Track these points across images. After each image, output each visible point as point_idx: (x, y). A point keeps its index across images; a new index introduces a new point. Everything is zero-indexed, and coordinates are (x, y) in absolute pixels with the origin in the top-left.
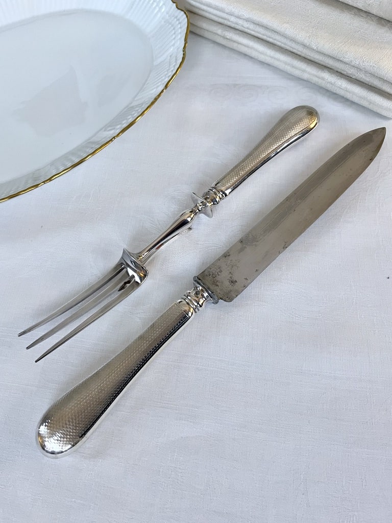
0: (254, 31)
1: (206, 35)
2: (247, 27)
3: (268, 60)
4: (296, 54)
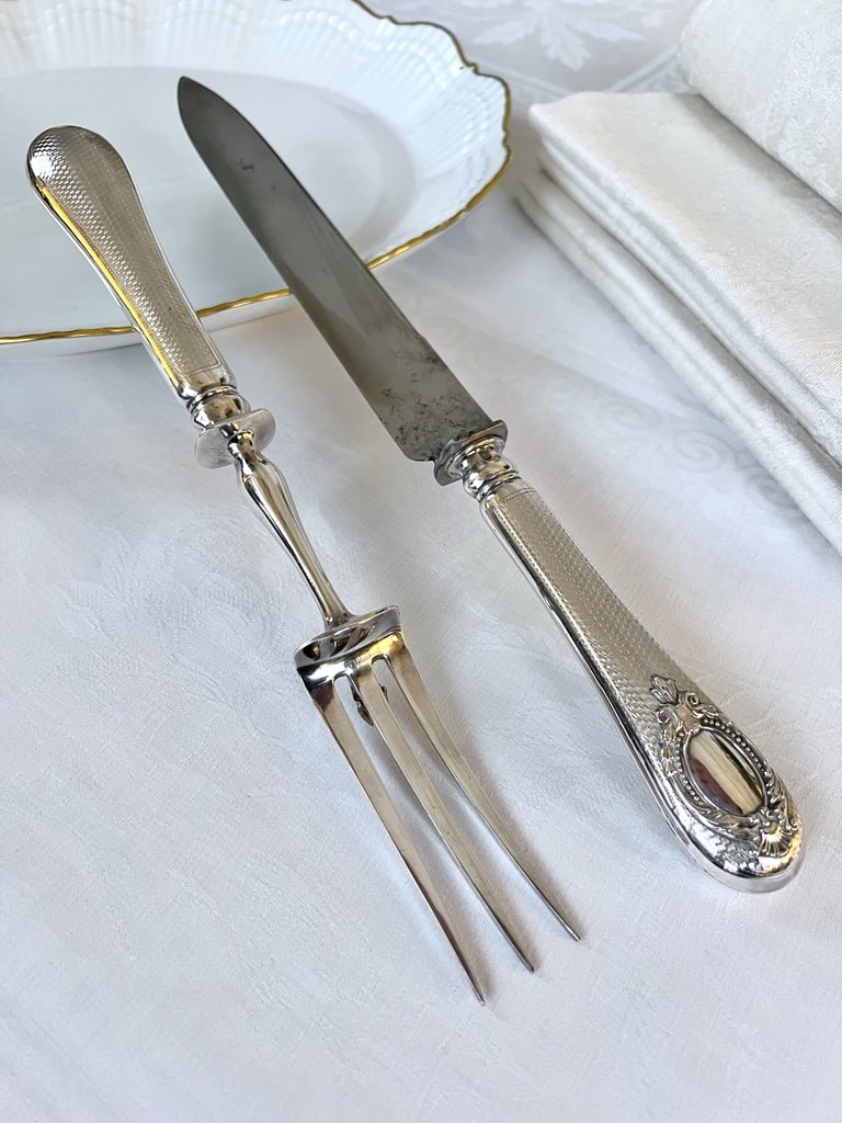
0: (647, 251)
1: (554, 232)
2: (635, 234)
3: (654, 334)
4: (722, 345)
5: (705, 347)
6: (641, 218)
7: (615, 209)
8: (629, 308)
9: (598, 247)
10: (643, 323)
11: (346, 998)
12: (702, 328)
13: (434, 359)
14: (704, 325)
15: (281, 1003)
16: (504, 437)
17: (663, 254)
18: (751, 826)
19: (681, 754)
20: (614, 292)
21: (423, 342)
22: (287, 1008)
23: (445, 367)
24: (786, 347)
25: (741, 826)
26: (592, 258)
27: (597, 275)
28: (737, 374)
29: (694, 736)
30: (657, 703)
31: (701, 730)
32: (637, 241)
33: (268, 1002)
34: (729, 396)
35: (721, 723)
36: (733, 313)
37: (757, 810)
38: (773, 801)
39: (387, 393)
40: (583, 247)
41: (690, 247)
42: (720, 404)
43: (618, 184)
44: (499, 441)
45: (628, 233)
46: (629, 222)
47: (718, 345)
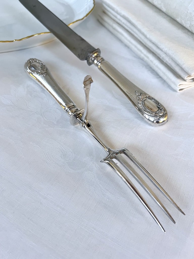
7: (119, 17)
8: (123, 39)
9: (115, 26)
10: (126, 42)
13: (83, 40)
16: (100, 52)
17: (129, 24)
18: (157, 113)
19: (143, 104)
20: (119, 36)
21: (80, 37)
23: (85, 41)
24: (154, 39)
25: (155, 114)
26: (114, 29)
27: (115, 33)
29: (145, 100)
30: (137, 96)
31: (146, 99)
32: (124, 23)
34: (144, 53)
35: (150, 97)
36: (143, 34)
37: (158, 110)
38: (161, 108)
39: (74, 48)
40: (112, 27)
41: (134, 21)
44: (99, 53)
46: (122, 19)
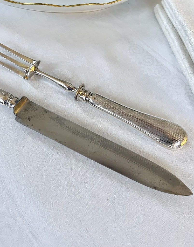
5: (186, 58)
6: (180, 22)
7: (175, 19)
11: (59, 179)
12: (187, 53)
14: (188, 52)
15: (45, 176)
22: (46, 177)
26: (167, 30)
28: (192, 66)
33: (43, 175)
42: (186, 73)
43: (177, 13)
45: (177, 25)
46: (177, 23)
47: (190, 58)
